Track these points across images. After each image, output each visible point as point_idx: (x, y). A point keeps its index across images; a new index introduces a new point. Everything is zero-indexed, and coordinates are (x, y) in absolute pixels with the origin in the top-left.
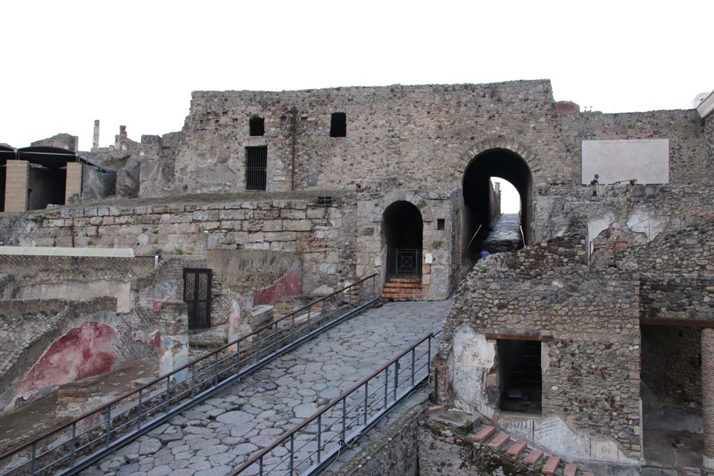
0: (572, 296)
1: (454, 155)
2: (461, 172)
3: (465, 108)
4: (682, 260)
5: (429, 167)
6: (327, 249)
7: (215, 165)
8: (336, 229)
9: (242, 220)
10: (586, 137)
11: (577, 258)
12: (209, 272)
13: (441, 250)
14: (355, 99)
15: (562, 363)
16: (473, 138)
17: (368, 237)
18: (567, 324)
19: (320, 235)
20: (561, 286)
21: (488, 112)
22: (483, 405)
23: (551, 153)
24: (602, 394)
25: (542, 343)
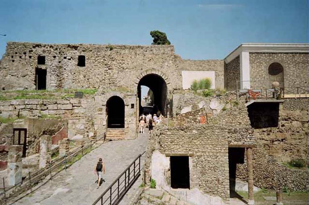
0: (201, 137)
1: (134, 76)
2: (137, 84)
3: (138, 56)
4: (232, 120)
6: (80, 117)
8: (85, 108)
9: (37, 105)
10: (183, 70)
11: (197, 120)
12: (25, 130)
13: (133, 117)
14: (89, 50)
15: (198, 165)
16: (142, 69)
17: (100, 112)
18: (199, 148)
19: (76, 111)
20: (196, 132)
21: (148, 58)
22: (165, 186)
23: (174, 76)
24: (215, 177)
25: (189, 157)
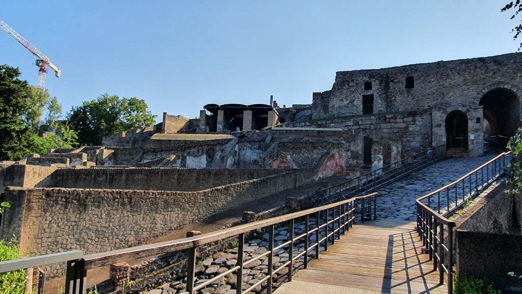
3: (479, 70)
5: (460, 99)
7: (348, 104)
13: (479, 133)
14: (419, 70)
17: (438, 128)
19: (411, 129)
21: (493, 70)
